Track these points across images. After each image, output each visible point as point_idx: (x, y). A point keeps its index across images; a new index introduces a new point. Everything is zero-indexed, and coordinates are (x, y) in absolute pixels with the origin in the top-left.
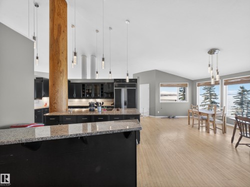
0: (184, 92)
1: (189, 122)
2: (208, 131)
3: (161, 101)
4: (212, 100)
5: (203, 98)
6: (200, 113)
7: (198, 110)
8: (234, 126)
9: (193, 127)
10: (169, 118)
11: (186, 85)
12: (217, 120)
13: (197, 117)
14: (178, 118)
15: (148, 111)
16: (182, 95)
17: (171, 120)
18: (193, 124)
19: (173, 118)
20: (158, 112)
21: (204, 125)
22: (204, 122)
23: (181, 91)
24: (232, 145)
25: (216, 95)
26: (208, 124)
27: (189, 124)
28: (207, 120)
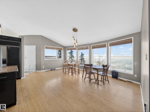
0: (60, 54)
1: (63, 71)
2: (72, 74)
3: (45, 59)
4: (72, 58)
5: (69, 58)
6: (69, 65)
7: (68, 63)
8: (83, 70)
9: (65, 73)
10: (51, 70)
11: (62, 49)
12: (76, 68)
13: (67, 67)
14: (57, 70)
15: (35, 67)
16: (59, 56)
17: (52, 72)
18: (65, 72)
19: (54, 70)
20: (44, 67)
21: (71, 71)
22: (70, 69)
23: (58, 54)
24: (83, 79)
25: (73, 56)
26: (73, 70)
27: (63, 72)
28: (72, 68)
